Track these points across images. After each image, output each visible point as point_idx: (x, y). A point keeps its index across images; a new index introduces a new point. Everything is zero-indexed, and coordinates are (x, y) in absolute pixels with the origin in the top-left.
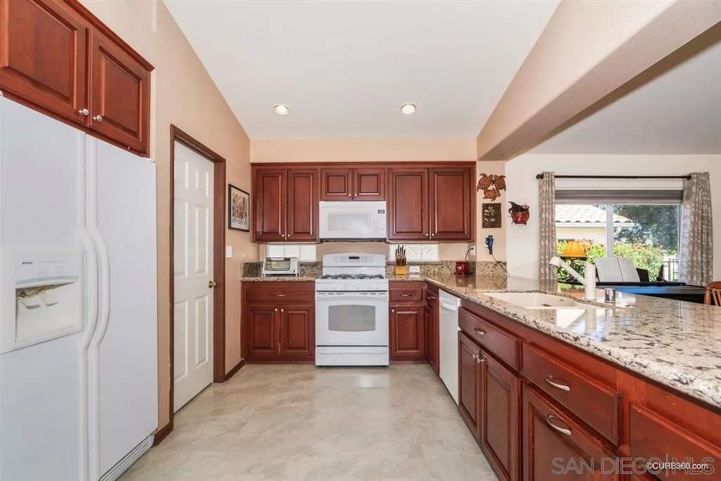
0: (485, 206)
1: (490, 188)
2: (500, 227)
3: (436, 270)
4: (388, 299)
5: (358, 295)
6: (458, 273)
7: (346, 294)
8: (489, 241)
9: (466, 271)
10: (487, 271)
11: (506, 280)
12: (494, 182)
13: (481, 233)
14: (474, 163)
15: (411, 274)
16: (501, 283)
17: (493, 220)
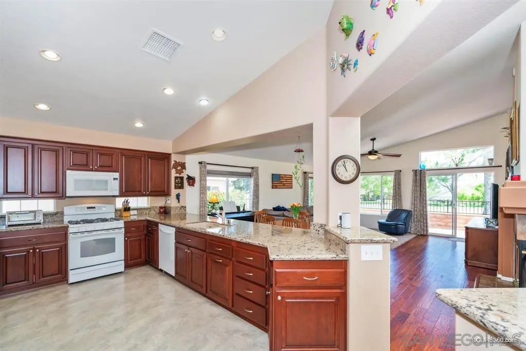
0: (176, 178)
1: (179, 168)
2: (183, 188)
3: (147, 212)
4: (124, 232)
5: (103, 232)
6: (160, 213)
7: (95, 233)
8: (178, 196)
9: (165, 211)
10: (177, 211)
11: (185, 215)
12: (180, 165)
13: (174, 192)
14: (171, 154)
15: (131, 215)
16: (183, 217)
17: (180, 185)
